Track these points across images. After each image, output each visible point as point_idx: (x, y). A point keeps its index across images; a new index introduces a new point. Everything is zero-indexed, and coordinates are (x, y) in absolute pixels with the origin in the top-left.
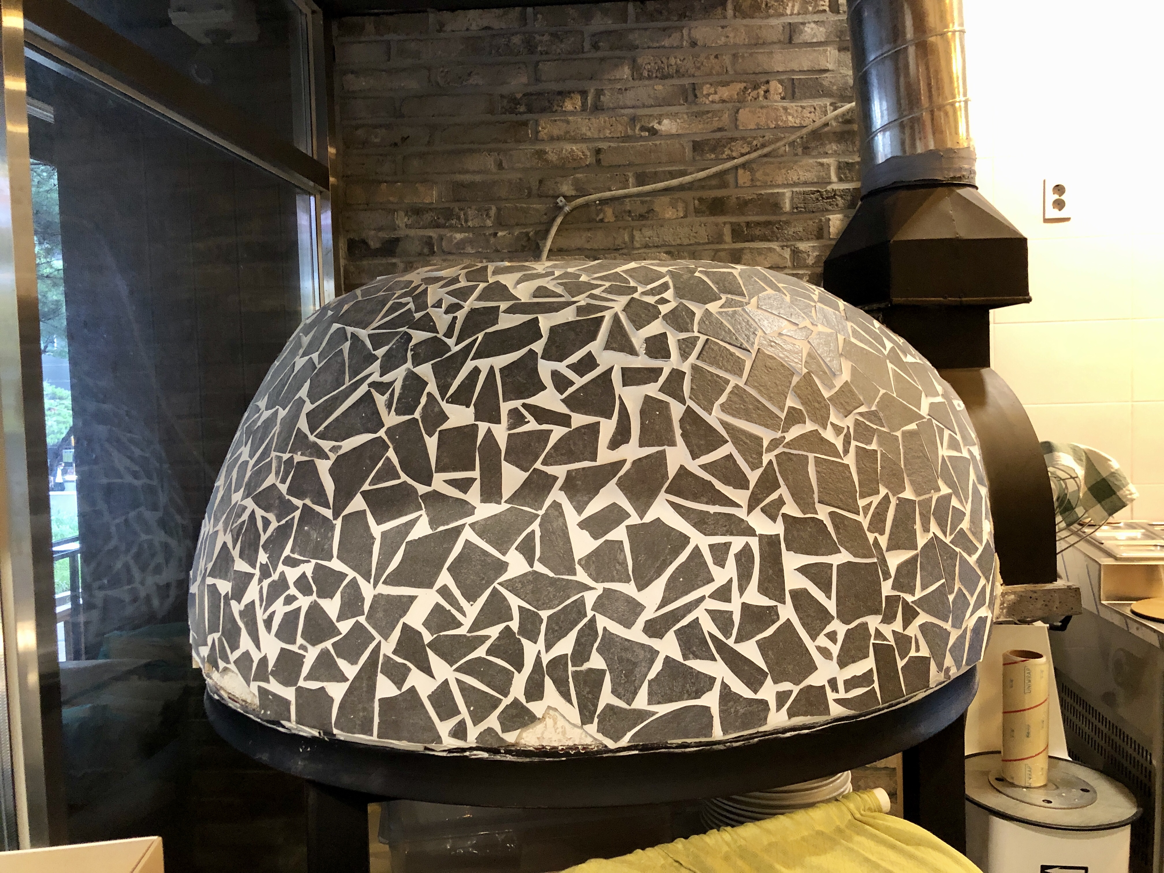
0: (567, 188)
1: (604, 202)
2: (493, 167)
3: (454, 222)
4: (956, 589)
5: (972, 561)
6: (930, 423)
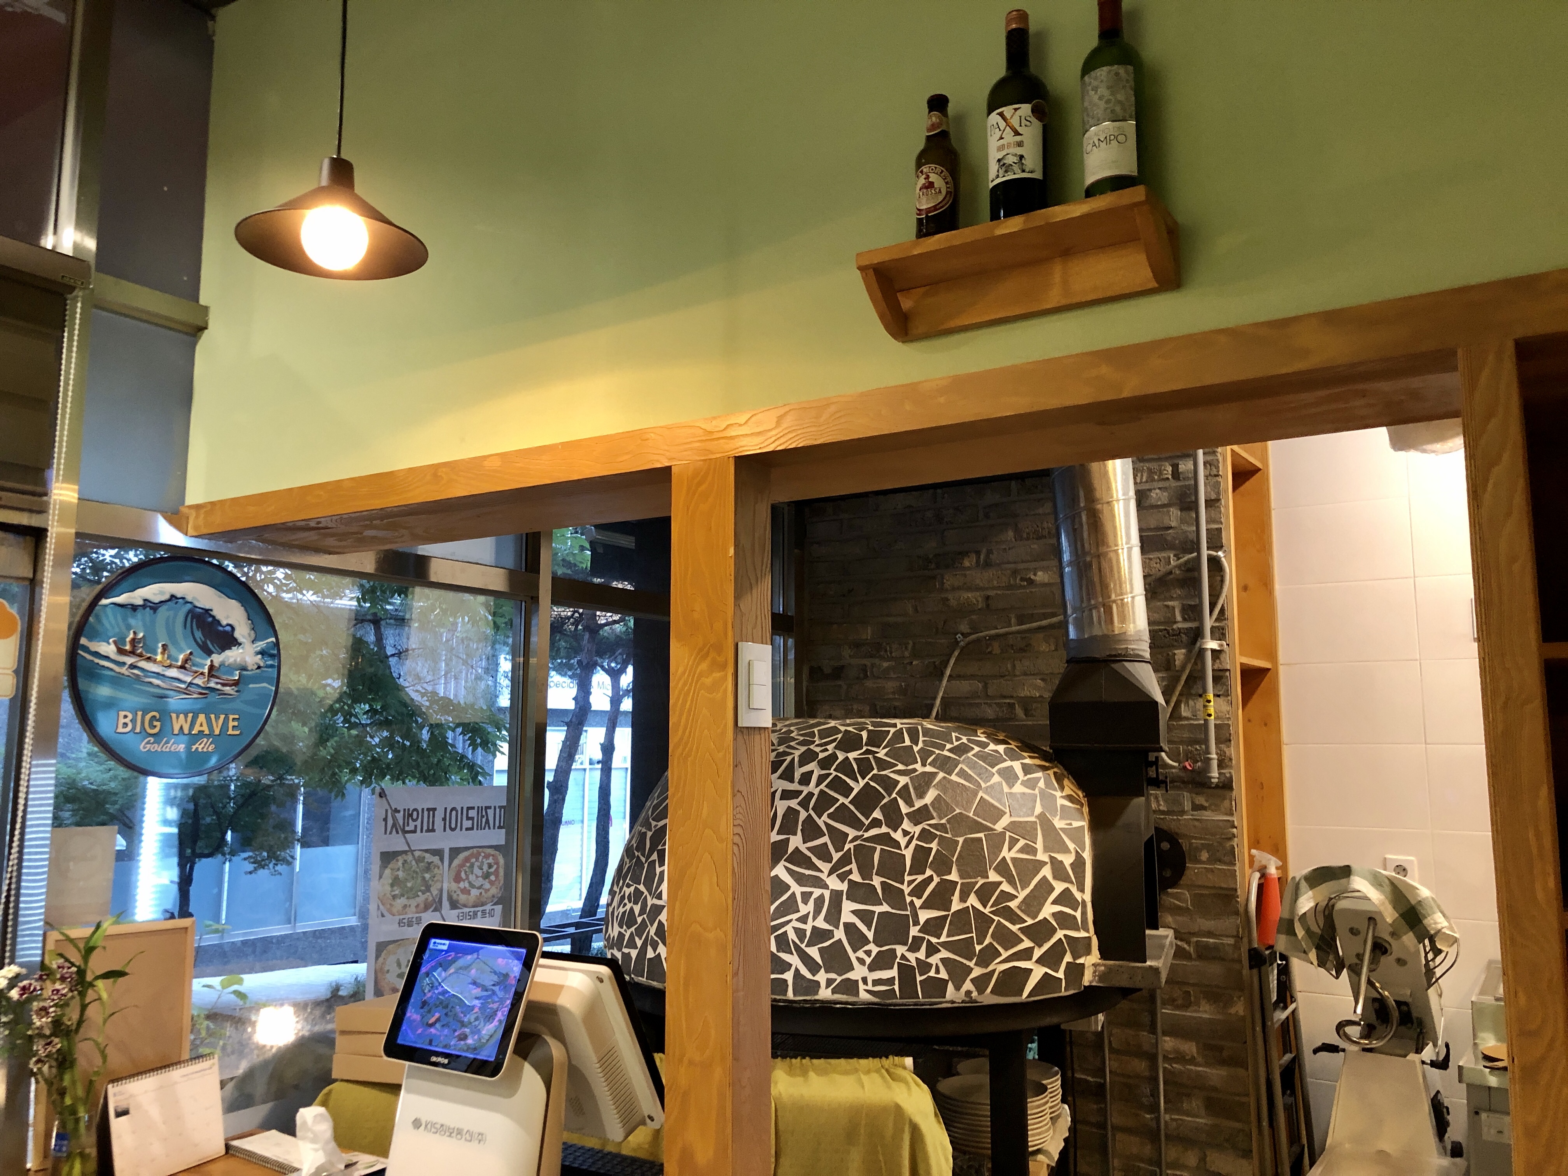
0: (964, 627)
1: (993, 638)
2: (910, 611)
3: (882, 653)
4: (986, 942)
5: (1014, 928)
6: (1003, 834)
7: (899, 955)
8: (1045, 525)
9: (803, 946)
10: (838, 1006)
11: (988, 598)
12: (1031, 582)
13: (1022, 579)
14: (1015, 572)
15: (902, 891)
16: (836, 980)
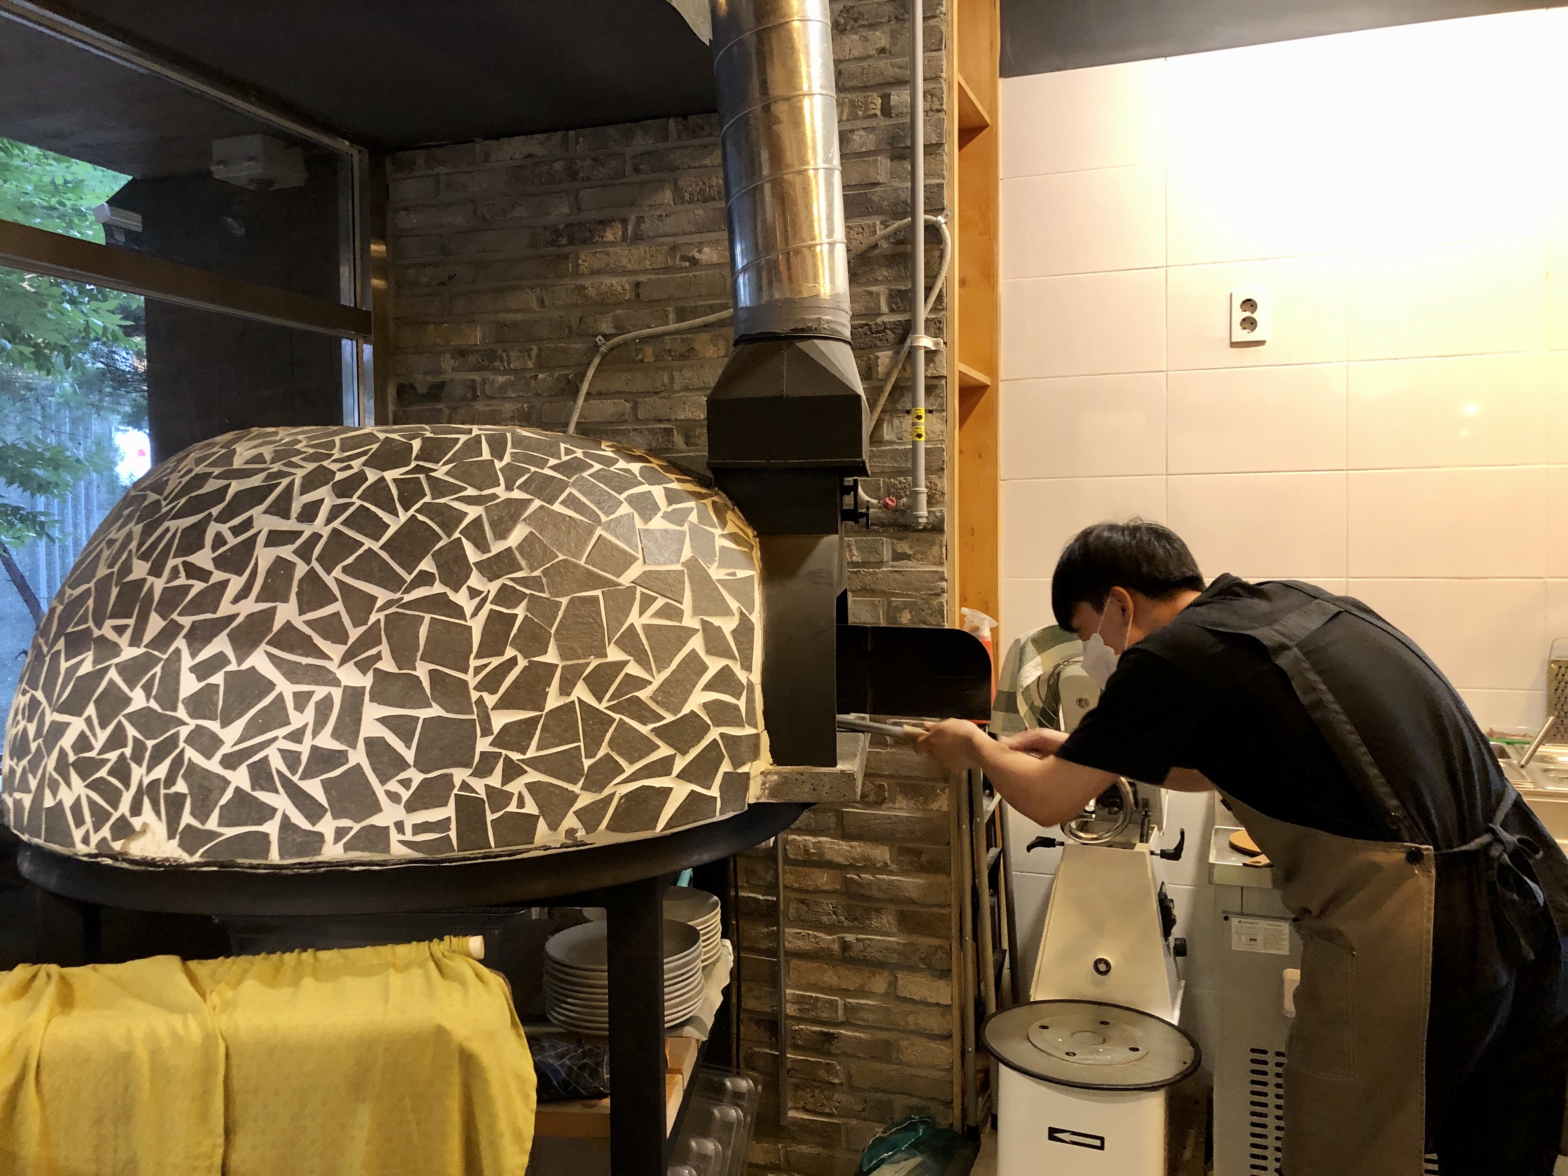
0: (606, 327)
1: (644, 340)
2: (535, 306)
3: (496, 364)
4: (601, 754)
5: (645, 730)
6: (631, 591)
7: (457, 783)
8: (714, 181)
9: (295, 779)
10: (357, 868)
11: (638, 285)
12: (694, 262)
13: (684, 258)
14: (674, 248)
15: (465, 683)
16: (351, 828)
